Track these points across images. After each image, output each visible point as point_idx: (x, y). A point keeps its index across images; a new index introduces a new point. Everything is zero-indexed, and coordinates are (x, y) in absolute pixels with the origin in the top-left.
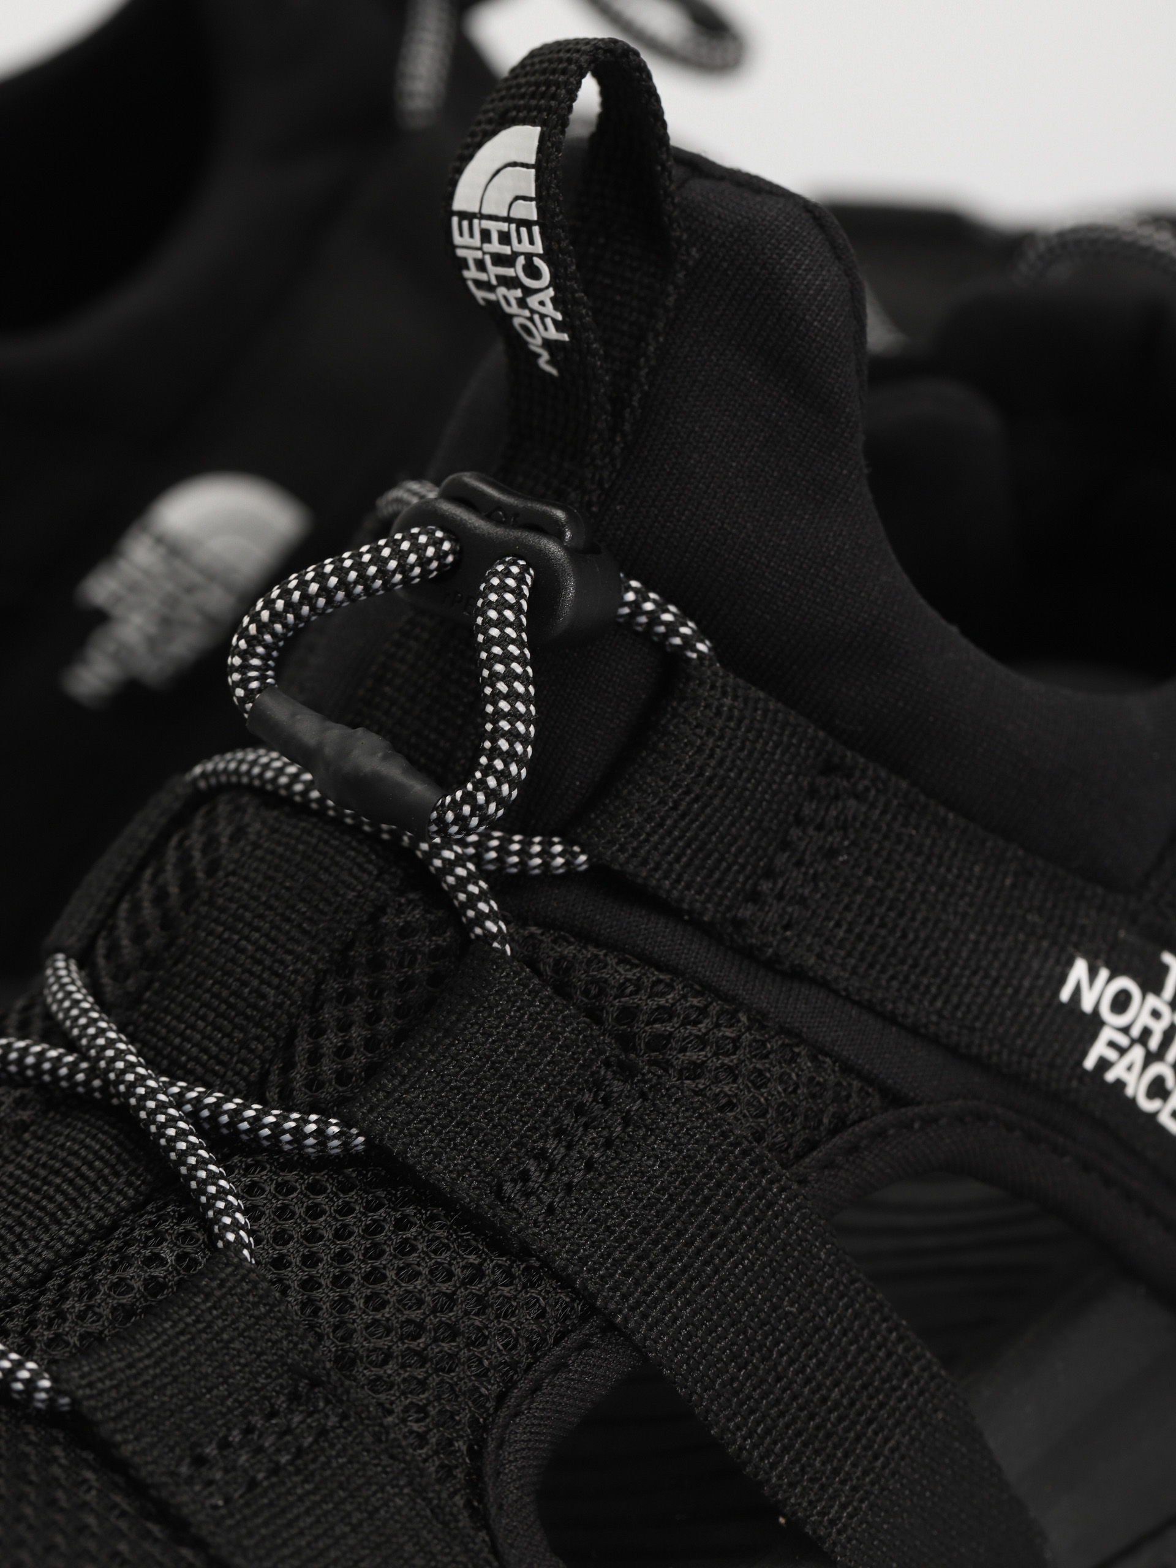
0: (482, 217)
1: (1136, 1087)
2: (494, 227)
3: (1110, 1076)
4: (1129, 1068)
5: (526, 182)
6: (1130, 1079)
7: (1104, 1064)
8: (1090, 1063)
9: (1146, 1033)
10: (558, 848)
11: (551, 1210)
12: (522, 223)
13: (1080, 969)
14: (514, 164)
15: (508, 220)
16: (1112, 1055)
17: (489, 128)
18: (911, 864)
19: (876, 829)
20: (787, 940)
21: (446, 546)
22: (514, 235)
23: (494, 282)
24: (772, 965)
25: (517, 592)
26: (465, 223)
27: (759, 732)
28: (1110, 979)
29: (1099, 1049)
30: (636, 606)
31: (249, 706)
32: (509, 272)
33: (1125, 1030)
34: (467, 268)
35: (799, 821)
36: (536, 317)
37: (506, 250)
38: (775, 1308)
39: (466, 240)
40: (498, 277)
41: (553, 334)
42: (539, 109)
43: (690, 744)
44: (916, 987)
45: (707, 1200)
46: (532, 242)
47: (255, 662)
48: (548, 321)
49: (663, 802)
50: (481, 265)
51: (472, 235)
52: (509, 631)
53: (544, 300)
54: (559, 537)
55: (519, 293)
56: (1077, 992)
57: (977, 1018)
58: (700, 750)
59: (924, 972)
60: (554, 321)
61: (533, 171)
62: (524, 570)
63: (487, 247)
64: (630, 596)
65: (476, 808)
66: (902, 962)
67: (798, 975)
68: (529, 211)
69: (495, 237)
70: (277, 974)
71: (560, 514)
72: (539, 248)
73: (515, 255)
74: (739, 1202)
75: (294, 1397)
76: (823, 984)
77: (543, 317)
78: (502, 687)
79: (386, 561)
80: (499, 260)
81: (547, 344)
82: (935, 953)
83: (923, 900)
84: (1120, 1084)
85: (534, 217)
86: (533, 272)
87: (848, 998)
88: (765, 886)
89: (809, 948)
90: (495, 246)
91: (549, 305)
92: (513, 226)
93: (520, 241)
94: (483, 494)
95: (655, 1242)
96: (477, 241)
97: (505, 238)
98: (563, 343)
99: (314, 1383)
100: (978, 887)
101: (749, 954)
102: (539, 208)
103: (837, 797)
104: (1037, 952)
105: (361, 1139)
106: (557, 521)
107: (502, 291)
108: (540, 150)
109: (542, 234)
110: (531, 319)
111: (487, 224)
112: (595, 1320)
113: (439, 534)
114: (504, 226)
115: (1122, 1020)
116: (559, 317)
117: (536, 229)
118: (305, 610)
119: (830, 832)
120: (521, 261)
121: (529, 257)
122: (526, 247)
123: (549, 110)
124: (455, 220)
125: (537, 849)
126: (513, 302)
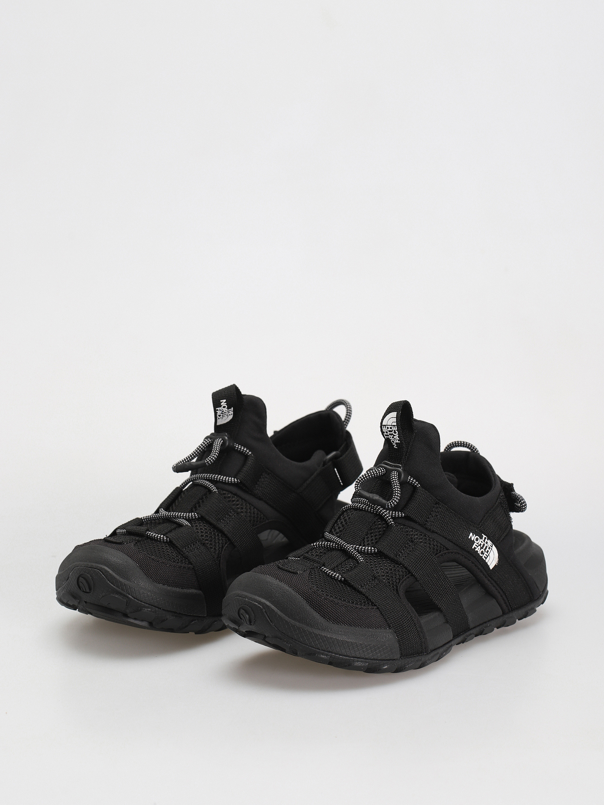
0: (387, 425)
1: (479, 552)
2: (389, 427)
3: (476, 550)
4: (478, 549)
5: (395, 420)
6: (479, 551)
7: (475, 548)
8: (473, 548)
9: (481, 544)
10: (400, 513)
11: (403, 559)
12: (393, 426)
13: (471, 534)
14: (392, 418)
15: (392, 425)
16: (476, 547)
17: (387, 413)
18: (448, 517)
19: (443, 512)
20: (431, 527)
21: (385, 470)
22: (392, 427)
23: (389, 435)
24: (430, 530)
25: (396, 475)
26: (384, 427)
27: (427, 497)
28: (475, 536)
29: (474, 546)
30: (410, 479)
31: (358, 492)
32: (392, 433)
33: (478, 543)
34: (384, 433)
35: (432, 511)
36: (395, 439)
37: (391, 430)
38: (433, 575)
39: (385, 429)
40: (389, 434)
41: (398, 442)
42: (396, 410)
43: (418, 498)
44: (449, 534)
45: (424, 559)
46: (395, 428)
47: (359, 486)
48: (397, 440)
49: (415, 506)
50: (387, 432)
51: (385, 428)
52: (396, 479)
53: (396, 437)
54: (401, 468)
55: (393, 436)
56: (471, 537)
57: (458, 539)
58: (420, 499)
59: (450, 532)
60: (398, 440)
61: (396, 418)
62: (397, 472)
63: (388, 430)
64: (409, 478)
65: (393, 503)
66: (447, 531)
67: (433, 532)
68: (395, 424)
69: (389, 428)
70: (361, 531)
71: (400, 465)
72: (396, 429)
73: (393, 430)
74: (428, 559)
75: (373, 580)
76: (437, 533)
77: (396, 439)
78: (396, 486)
79: (377, 472)
80: (390, 431)
81: (396, 443)
82: (451, 530)
83: (450, 523)
84: (477, 551)
85: (396, 425)
86: (395, 432)
87: (440, 535)
88: (428, 520)
89: (435, 528)
90: (389, 429)
91: (397, 437)
92: (392, 426)
93: (393, 428)
94: (389, 463)
95: (418, 564)
96: (386, 429)
97: (391, 428)
98: (399, 443)
99: (375, 578)
100: (457, 522)
101: (426, 529)
102: (397, 423)
103: (437, 508)
104: (465, 531)
105: (377, 550)
106: (400, 466)
107: (390, 436)
108: (397, 415)
109: (397, 427)
110: (394, 440)
111: (388, 426)
112: (410, 574)
113: (383, 468)
114: (391, 426)
115: (477, 542)
116: (399, 439)
117: (396, 426)
118: (366, 478)
119: (437, 513)
120: (393, 431)
121: (395, 430)
122: (394, 429)
123: (398, 410)
124: (383, 426)
125: (397, 513)
126: (391, 437)
